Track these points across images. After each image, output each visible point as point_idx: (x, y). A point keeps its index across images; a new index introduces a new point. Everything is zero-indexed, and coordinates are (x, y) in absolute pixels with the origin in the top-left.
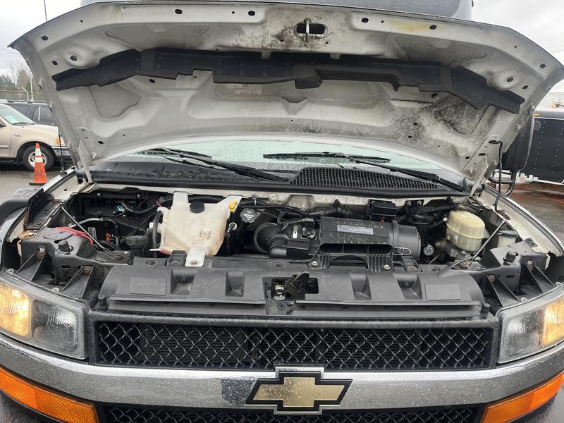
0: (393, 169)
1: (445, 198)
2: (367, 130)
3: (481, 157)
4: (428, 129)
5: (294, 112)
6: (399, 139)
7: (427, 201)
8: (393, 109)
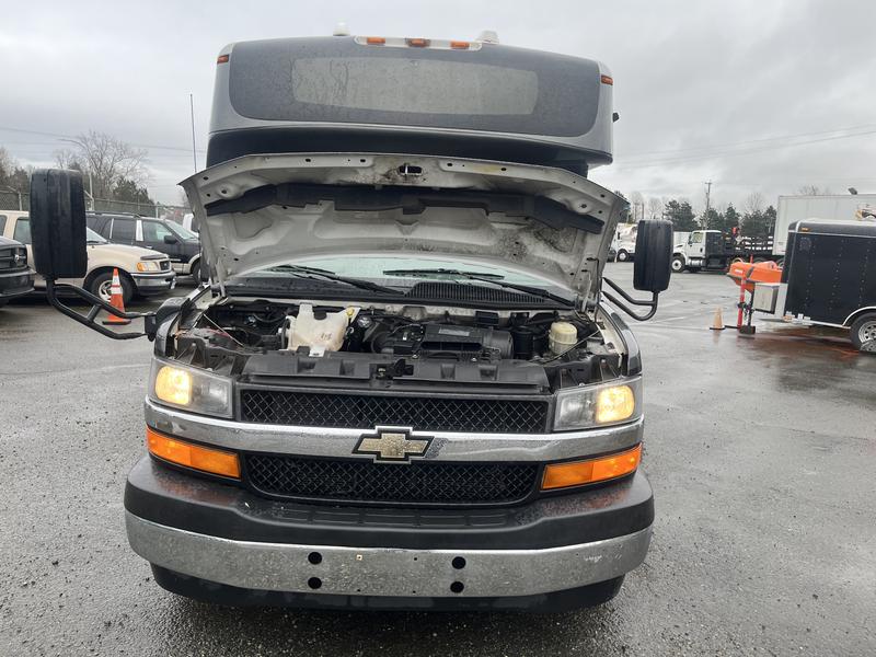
0: (505, 285)
1: (551, 311)
2: (474, 249)
3: (584, 274)
4: (530, 248)
5: (408, 233)
6: (506, 257)
7: (532, 314)
8: (494, 231)
